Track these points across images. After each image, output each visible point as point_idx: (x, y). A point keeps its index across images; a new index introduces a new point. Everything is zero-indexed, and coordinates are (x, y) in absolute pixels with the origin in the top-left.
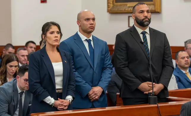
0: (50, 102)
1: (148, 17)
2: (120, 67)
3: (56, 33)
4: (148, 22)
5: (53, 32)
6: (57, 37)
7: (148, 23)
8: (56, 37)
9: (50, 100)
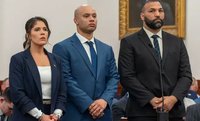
0: (37, 115)
1: (160, 17)
2: (127, 76)
3: (42, 30)
4: (161, 23)
5: (39, 28)
6: (44, 34)
7: (160, 25)
8: (42, 34)
9: (37, 112)
